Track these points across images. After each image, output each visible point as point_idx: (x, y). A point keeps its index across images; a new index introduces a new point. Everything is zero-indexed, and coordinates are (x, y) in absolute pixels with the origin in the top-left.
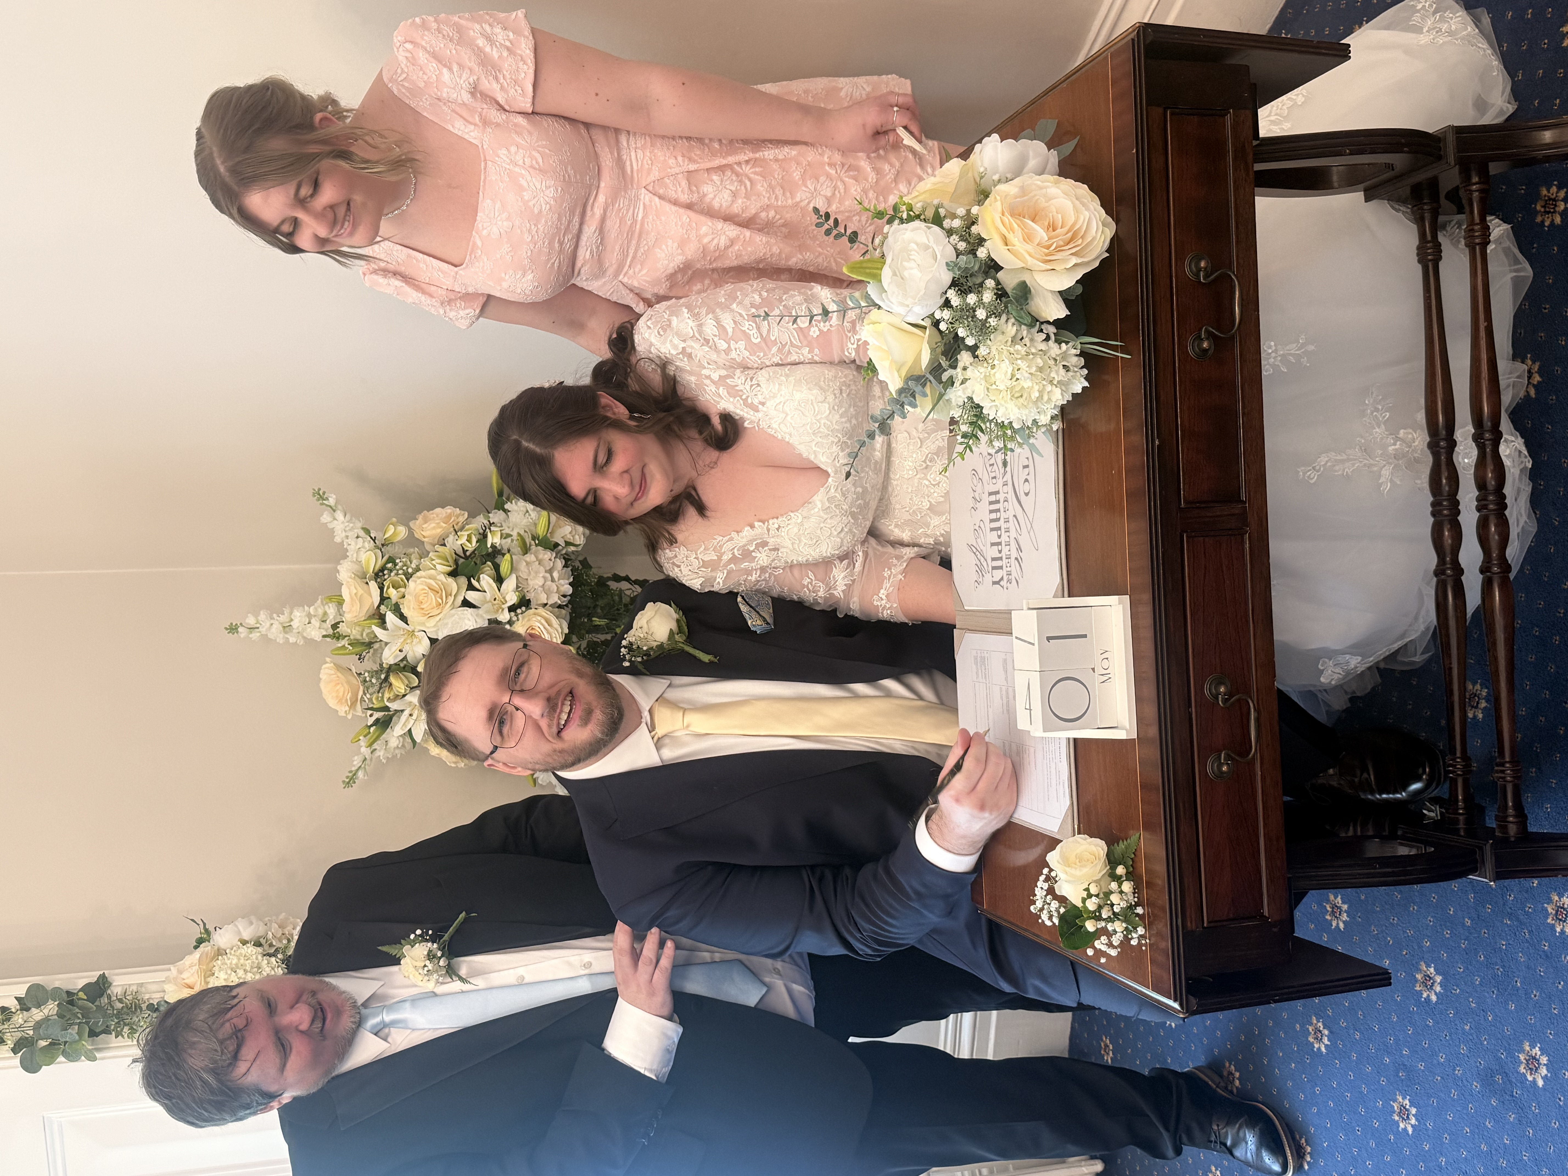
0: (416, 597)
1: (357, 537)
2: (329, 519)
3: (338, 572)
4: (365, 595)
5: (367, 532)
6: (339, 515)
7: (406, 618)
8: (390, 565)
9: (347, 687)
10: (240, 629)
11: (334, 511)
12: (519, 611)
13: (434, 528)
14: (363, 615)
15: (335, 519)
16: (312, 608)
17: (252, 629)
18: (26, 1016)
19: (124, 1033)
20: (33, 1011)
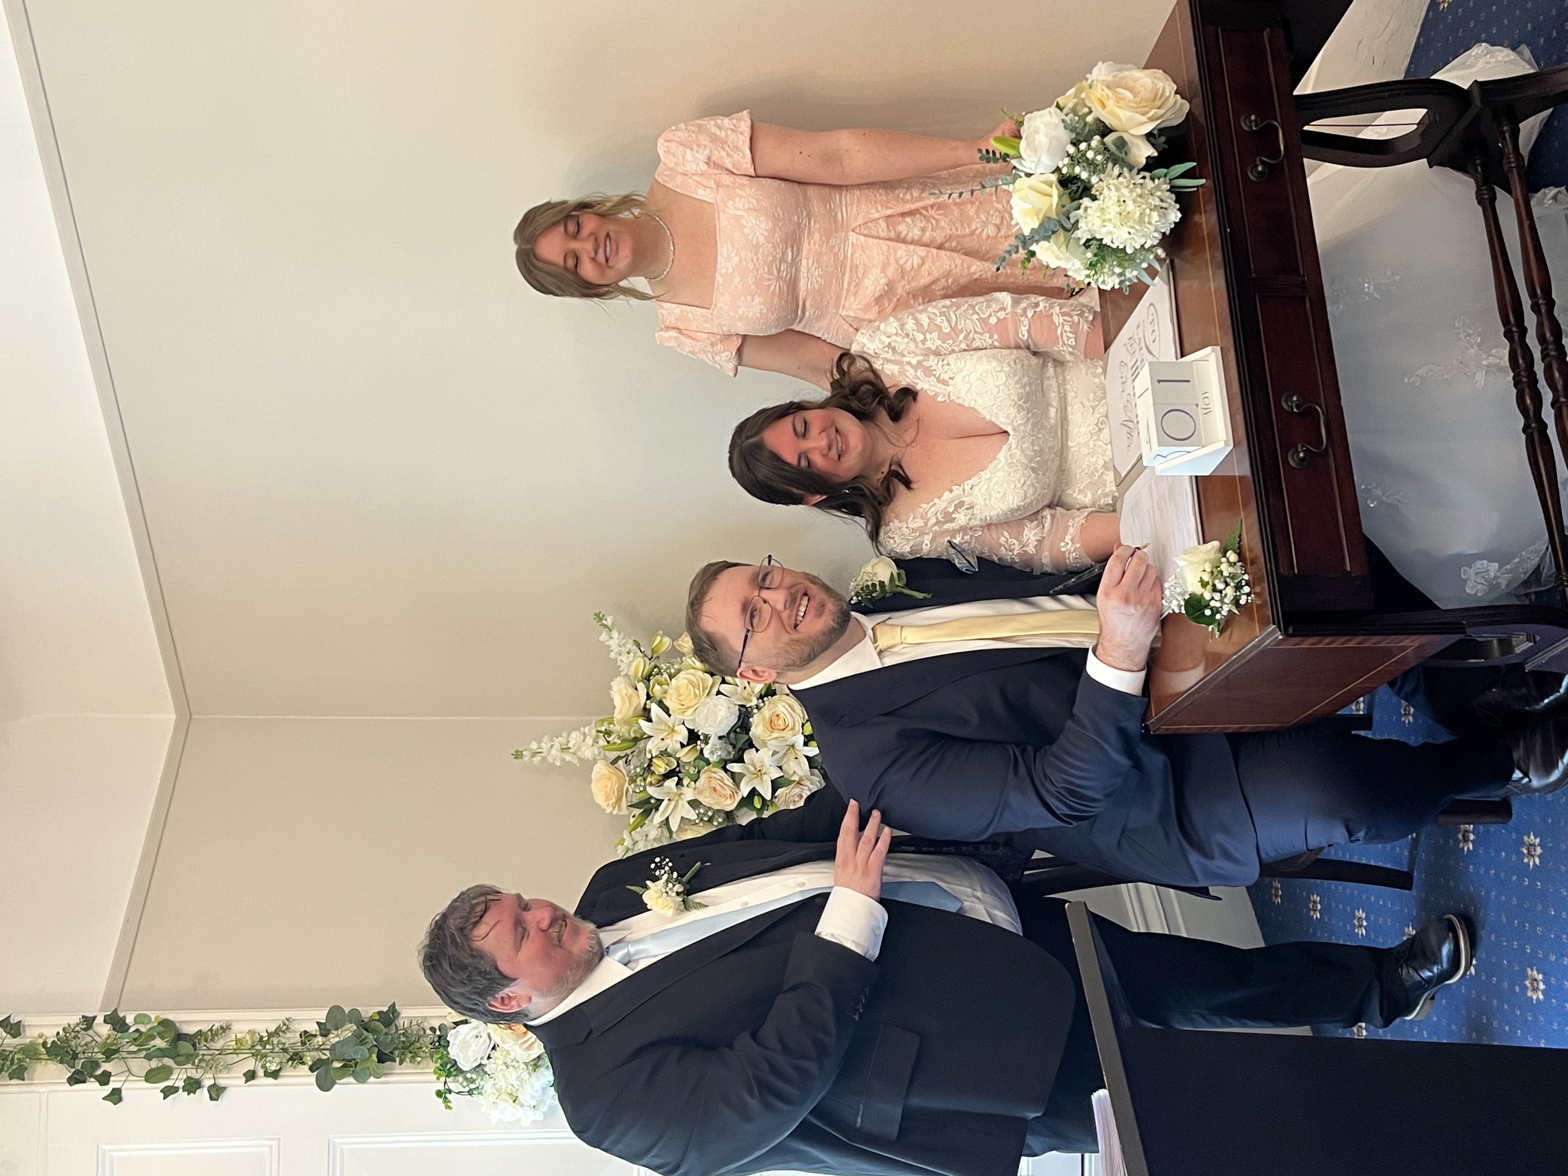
0: (678, 689)
1: (628, 653)
2: (607, 638)
3: (610, 688)
4: (634, 697)
5: (638, 645)
6: (615, 634)
7: (668, 709)
8: (656, 670)
10: (525, 753)
11: (610, 631)
12: (765, 699)
14: (631, 713)
15: (611, 638)
17: (535, 753)
18: (325, 1039)
19: (408, 1060)
20: (331, 1036)
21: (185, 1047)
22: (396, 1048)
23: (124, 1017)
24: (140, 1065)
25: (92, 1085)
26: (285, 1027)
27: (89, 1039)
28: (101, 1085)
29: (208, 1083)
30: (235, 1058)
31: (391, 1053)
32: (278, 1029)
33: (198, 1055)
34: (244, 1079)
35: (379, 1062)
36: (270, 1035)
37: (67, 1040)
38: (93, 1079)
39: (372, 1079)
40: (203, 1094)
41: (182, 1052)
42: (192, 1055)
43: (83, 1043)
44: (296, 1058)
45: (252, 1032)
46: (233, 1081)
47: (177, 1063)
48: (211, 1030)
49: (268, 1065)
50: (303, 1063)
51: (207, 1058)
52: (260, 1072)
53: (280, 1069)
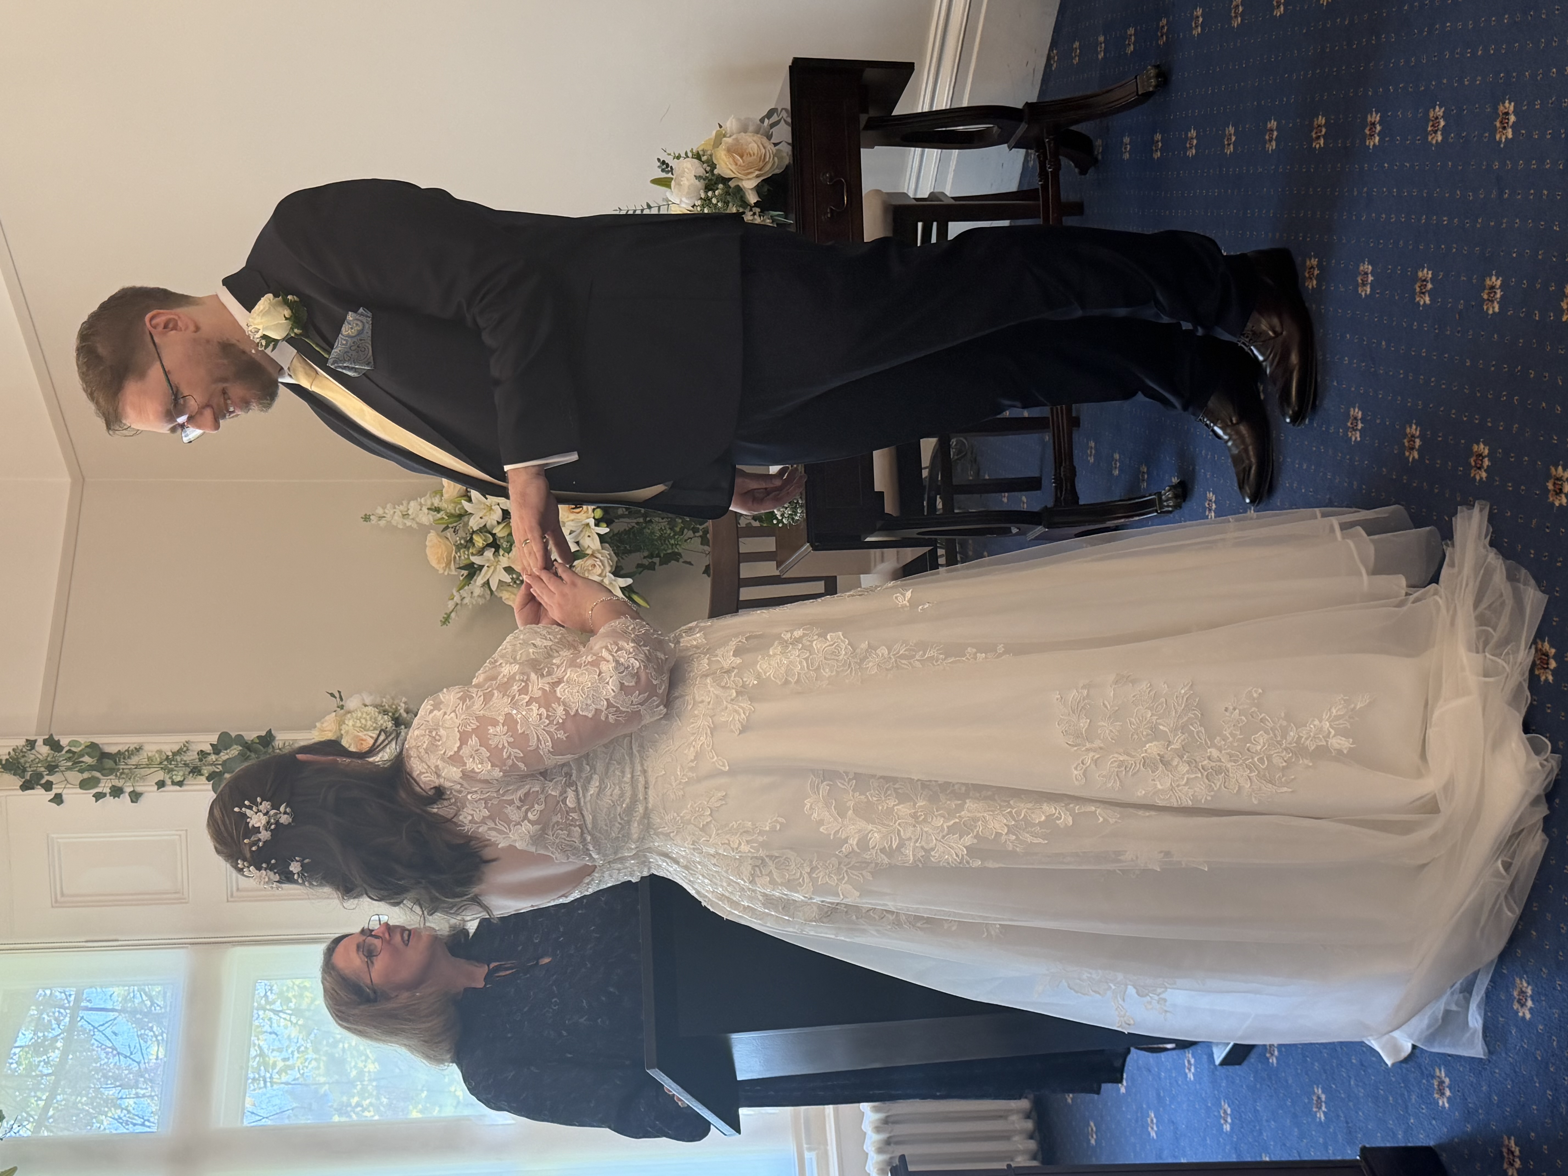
9: (444, 547)
10: (372, 518)
14: (456, 494)
16: (423, 499)
17: (381, 518)
18: (217, 756)
20: (222, 754)
21: (109, 763)
23: (59, 740)
24: (75, 777)
25: (39, 791)
26: (185, 749)
27: (32, 757)
28: (46, 791)
29: (128, 789)
30: (148, 771)
32: (181, 749)
33: (119, 769)
34: (156, 787)
36: (174, 754)
37: (18, 758)
38: (39, 787)
40: (126, 798)
41: (107, 766)
42: (114, 769)
43: (30, 760)
44: (196, 771)
45: (160, 752)
46: (148, 788)
47: (103, 775)
48: (128, 751)
49: (174, 777)
50: (202, 775)
51: (125, 771)
52: (169, 782)
53: (184, 779)
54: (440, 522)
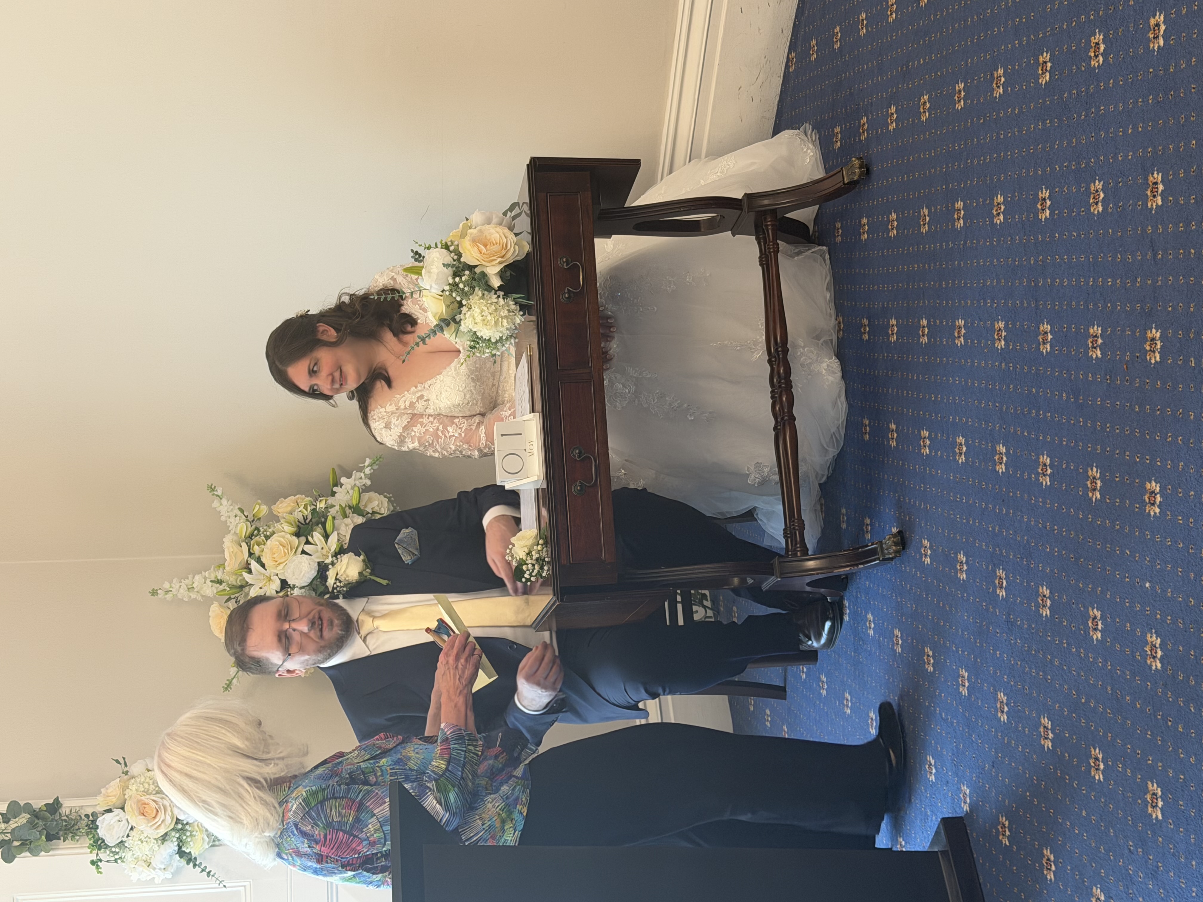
0: (271, 549)
1: (236, 516)
2: (218, 505)
3: (223, 543)
4: (239, 553)
5: (242, 511)
6: (224, 501)
7: (265, 566)
8: (256, 532)
10: (158, 592)
11: (221, 499)
12: (339, 556)
13: (286, 507)
14: (236, 566)
15: (221, 505)
16: (207, 573)
17: (167, 592)
18: (6, 825)
19: (70, 838)
20: (11, 822)
22: (60, 830)
31: (57, 833)
35: (47, 841)
39: (43, 853)
54: (222, 593)
